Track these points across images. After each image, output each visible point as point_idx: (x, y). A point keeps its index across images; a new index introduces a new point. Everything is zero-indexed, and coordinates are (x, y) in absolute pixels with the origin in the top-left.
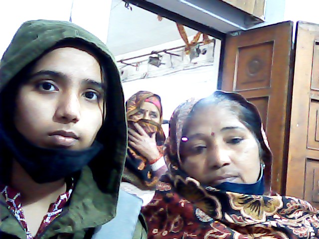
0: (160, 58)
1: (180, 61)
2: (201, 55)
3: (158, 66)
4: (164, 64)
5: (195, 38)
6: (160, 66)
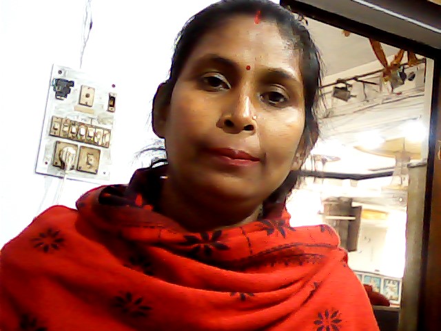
0: (349, 89)
1: (377, 92)
2: (407, 81)
3: (346, 100)
4: (355, 96)
5: (396, 57)
6: (349, 100)
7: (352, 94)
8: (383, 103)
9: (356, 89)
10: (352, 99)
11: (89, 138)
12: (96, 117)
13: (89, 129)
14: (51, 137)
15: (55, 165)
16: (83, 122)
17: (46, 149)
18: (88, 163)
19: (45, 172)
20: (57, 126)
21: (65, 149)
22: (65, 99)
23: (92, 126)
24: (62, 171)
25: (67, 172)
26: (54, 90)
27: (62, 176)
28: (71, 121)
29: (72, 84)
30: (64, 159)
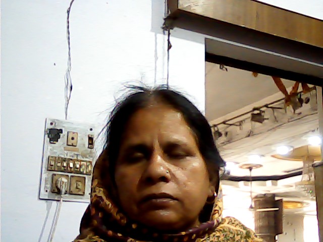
0: (263, 114)
1: (284, 114)
2: (304, 104)
3: (261, 122)
4: (266, 119)
5: (293, 88)
6: (263, 122)
7: (265, 117)
8: (289, 122)
9: (267, 114)
10: (265, 121)
11: (76, 170)
12: (80, 153)
13: (76, 162)
14: (48, 172)
15: (53, 192)
16: (71, 158)
17: (46, 181)
18: (77, 188)
19: (47, 198)
20: (53, 163)
21: (60, 179)
22: (57, 143)
23: (78, 161)
24: (58, 196)
25: (62, 196)
26: (48, 137)
27: (59, 199)
28: (62, 158)
29: (61, 131)
30: (59, 186)
